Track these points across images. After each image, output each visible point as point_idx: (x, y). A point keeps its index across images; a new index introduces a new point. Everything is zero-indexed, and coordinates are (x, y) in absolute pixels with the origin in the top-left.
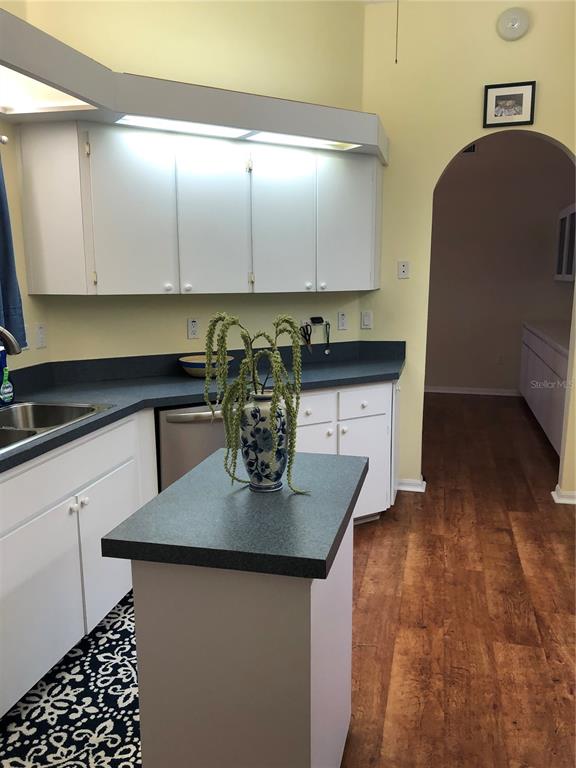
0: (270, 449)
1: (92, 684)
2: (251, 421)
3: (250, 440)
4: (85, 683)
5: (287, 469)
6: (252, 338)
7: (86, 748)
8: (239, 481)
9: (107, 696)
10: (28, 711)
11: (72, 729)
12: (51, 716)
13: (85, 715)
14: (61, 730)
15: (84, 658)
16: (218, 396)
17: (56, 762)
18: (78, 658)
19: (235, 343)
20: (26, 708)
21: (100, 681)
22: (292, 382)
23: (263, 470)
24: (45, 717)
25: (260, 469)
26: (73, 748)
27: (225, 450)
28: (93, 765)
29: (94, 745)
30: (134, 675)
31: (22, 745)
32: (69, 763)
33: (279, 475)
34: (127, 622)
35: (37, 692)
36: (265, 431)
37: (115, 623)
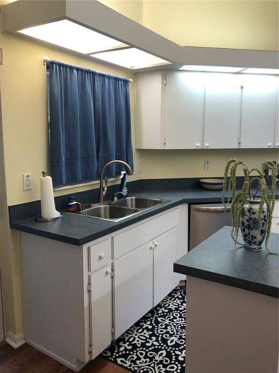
0: (257, 229)
1: (155, 331)
2: (247, 213)
3: (246, 223)
4: (153, 329)
5: (265, 240)
6: (250, 171)
7: (154, 361)
8: (239, 244)
9: (162, 339)
10: (128, 337)
11: (147, 350)
12: (138, 342)
13: (153, 345)
14: (142, 350)
15: (152, 318)
16: (229, 200)
17: (140, 365)
18: (150, 317)
19: (240, 173)
20: (127, 336)
21: (159, 330)
22: (270, 194)
23: (252, 240)
24: (135, 342)
25: (250, 239)
26: (148, 360)
27: (232, 227)
28: (157, 371)
29: (157, 361)
30: (175, 331)
31: (126, 353)
32: (146, 367)
33: (260, 243)
34: (171, 305)
35: (132, 329)
36: (255, 219)
37: (166, 304)
